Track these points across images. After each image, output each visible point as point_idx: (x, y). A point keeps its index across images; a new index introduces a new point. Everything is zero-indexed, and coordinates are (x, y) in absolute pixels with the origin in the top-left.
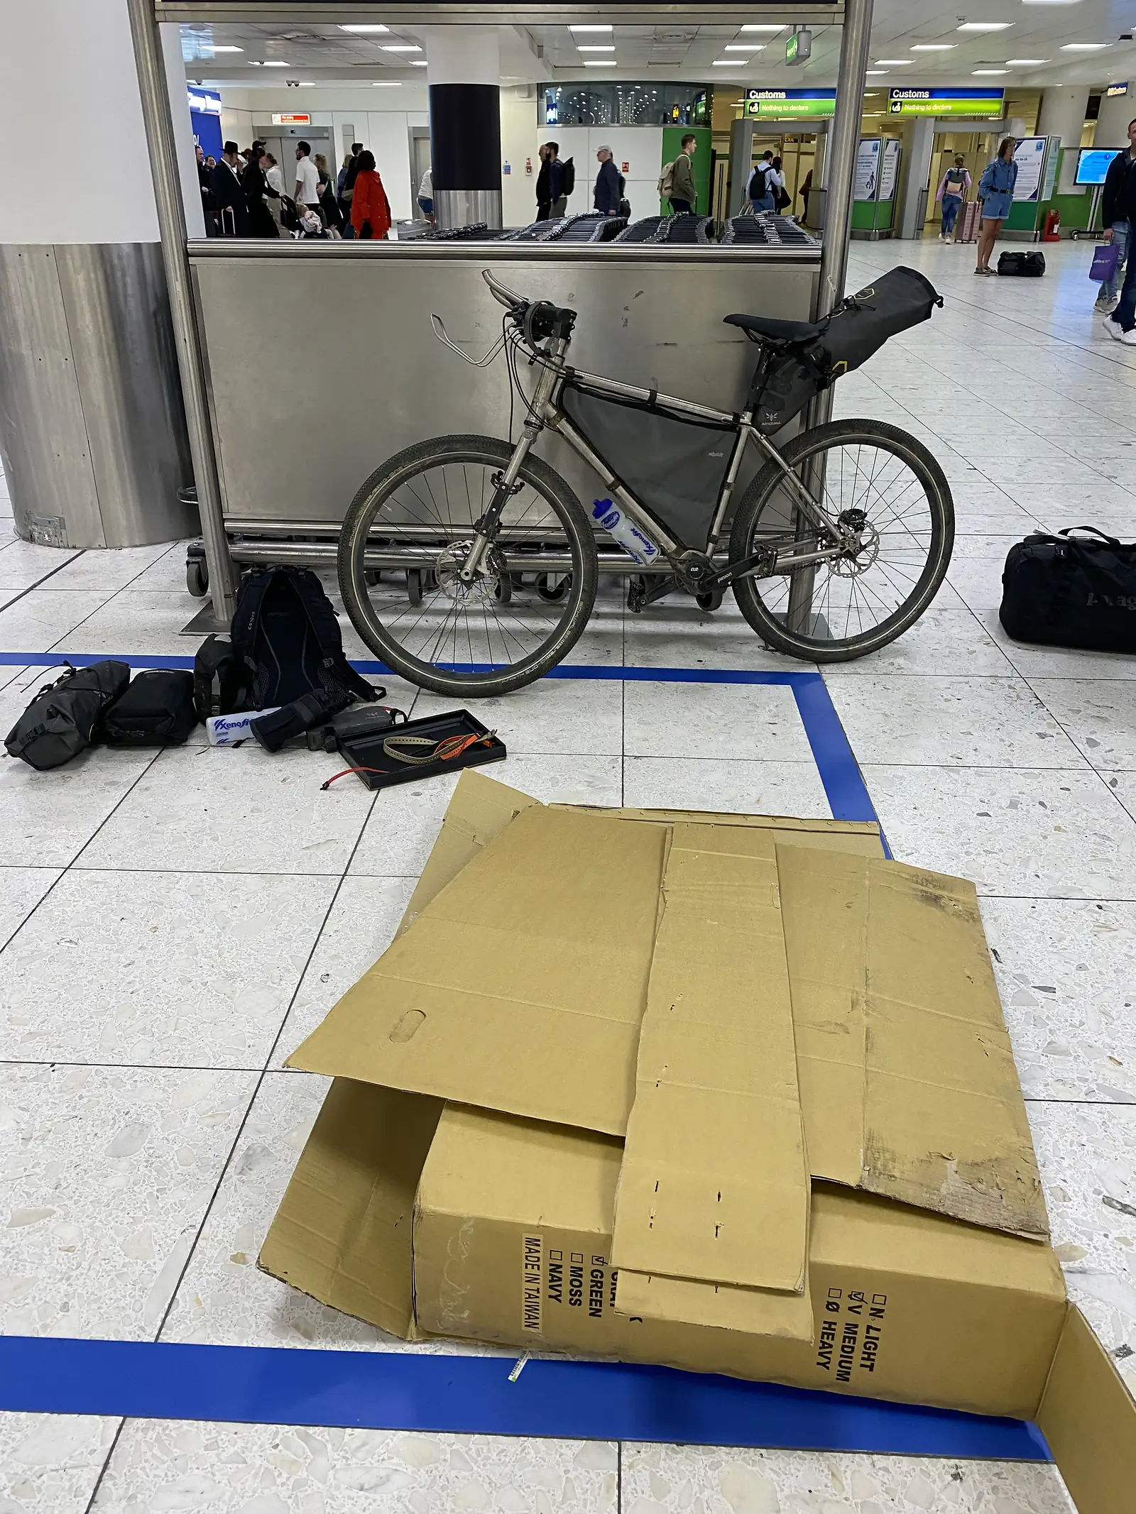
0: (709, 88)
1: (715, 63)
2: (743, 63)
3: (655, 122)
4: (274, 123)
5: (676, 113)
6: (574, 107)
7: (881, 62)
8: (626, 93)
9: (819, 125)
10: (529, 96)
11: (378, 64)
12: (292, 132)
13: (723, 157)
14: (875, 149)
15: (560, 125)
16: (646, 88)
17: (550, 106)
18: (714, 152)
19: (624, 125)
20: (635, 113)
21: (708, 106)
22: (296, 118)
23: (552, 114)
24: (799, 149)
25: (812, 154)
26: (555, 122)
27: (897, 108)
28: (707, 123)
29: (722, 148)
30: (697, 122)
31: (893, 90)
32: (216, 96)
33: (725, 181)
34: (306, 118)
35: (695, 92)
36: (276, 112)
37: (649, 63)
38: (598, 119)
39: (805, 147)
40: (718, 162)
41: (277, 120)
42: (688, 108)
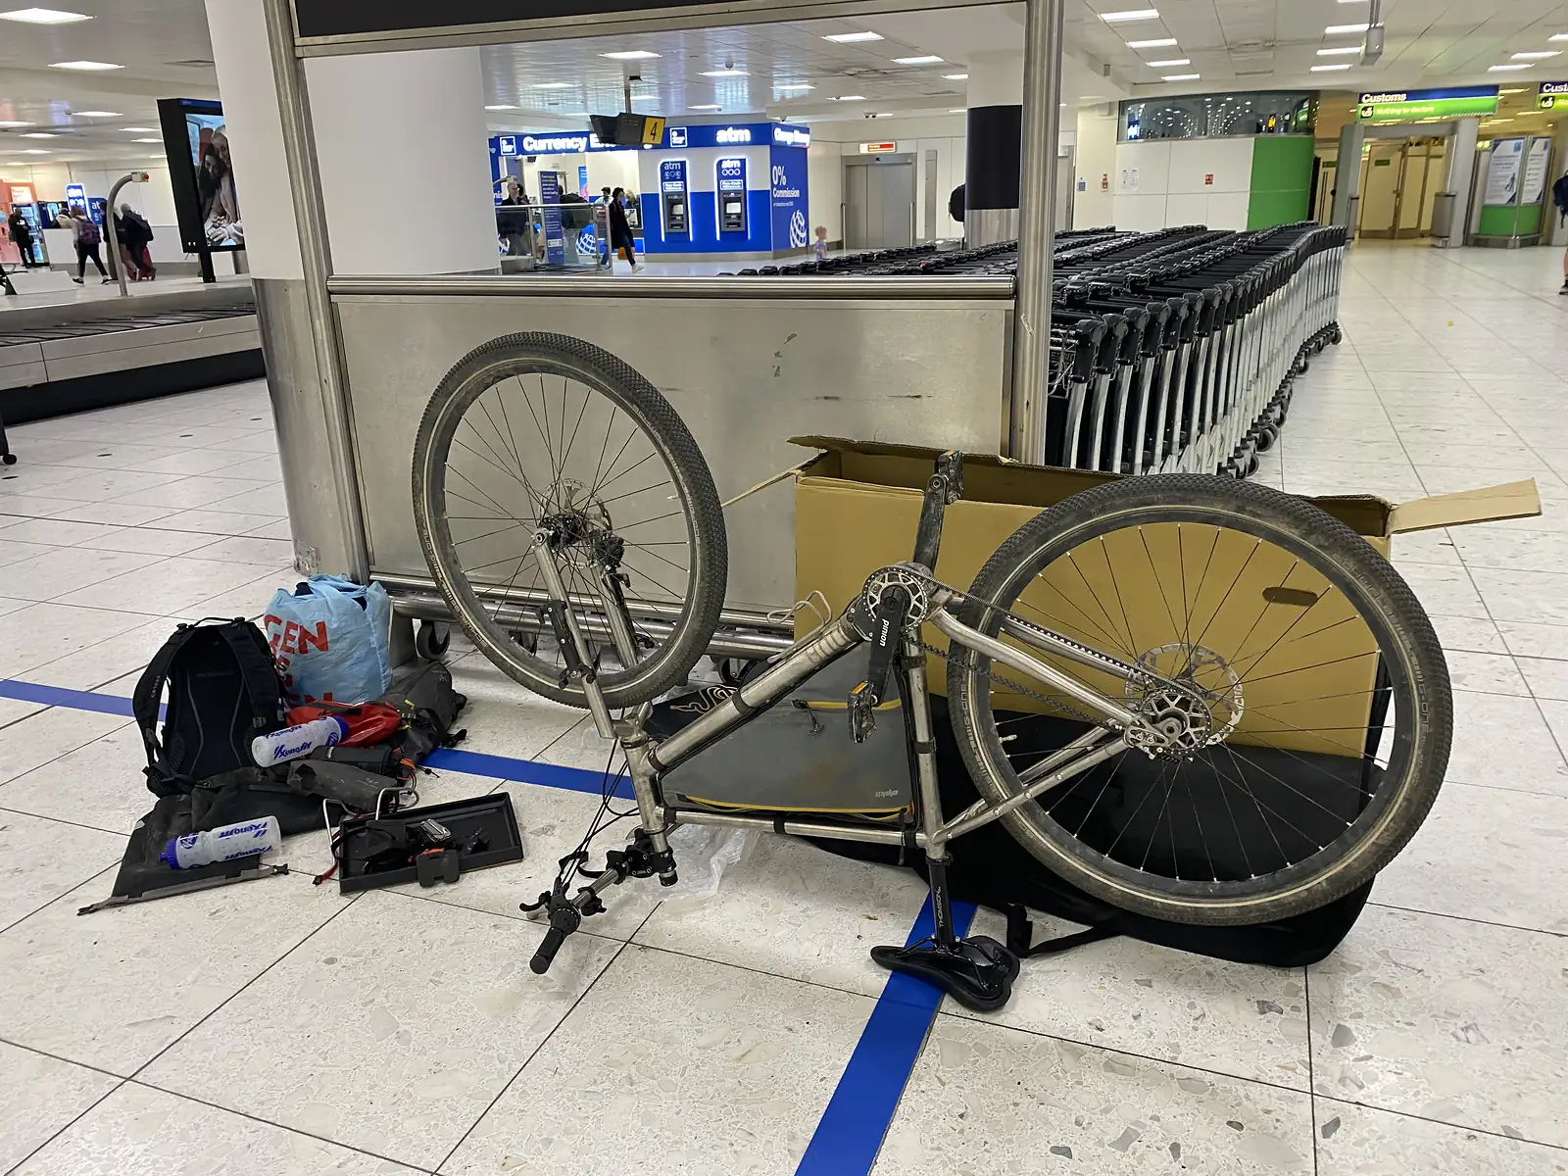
0: (1313, 95)
1: (1314, 69)
2: (1347, 66)
3: (1248, 132)
4: (861, 152)
5: (1272, 123)
6: (1157, 122)
7: (1519, 56)
8: (1216, 106)
9: (1448, 127)
10: (1109, 114)
11: (950, 92)
12: (878, 159)
13: (1329, 164)
14: (1517, 148)
15: (1141, 140)
16: (1239, 99)
17: (1132, 123)
18: (1317, 161)
19: (1211, 137)
20: (1226, 125)
21: (1310, 113)
22: (882, 146)
23: (1134, 131)
24: (1428, 152)
25: (1440, 157)
26: (1136, 138)
27: (1550, 103)
28: (1310, 130)
29: (1328, 155)
30: (1296, 130)
31: (1543, 84)
32: (804, 130)
33: (1330, 188)
34: (890, 146)
35: (1296, 99)
36: (863, 142)
37: (1237, 74)
38: (1183, 133)
39: (1435, 150)
40: (1322, 170)
41: (864, 149)
42: (1287, 117)
